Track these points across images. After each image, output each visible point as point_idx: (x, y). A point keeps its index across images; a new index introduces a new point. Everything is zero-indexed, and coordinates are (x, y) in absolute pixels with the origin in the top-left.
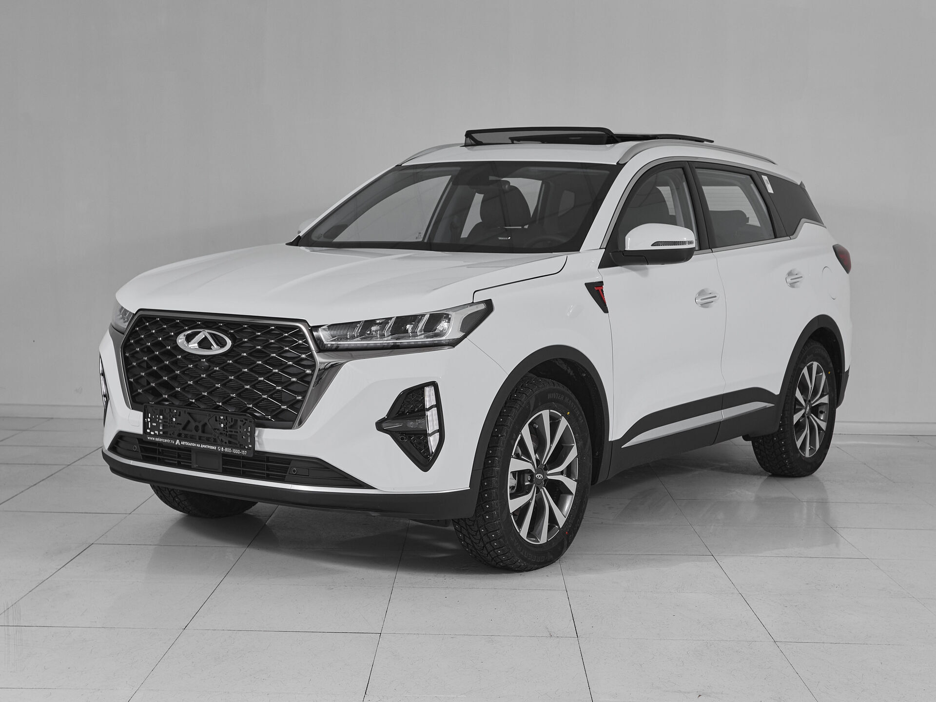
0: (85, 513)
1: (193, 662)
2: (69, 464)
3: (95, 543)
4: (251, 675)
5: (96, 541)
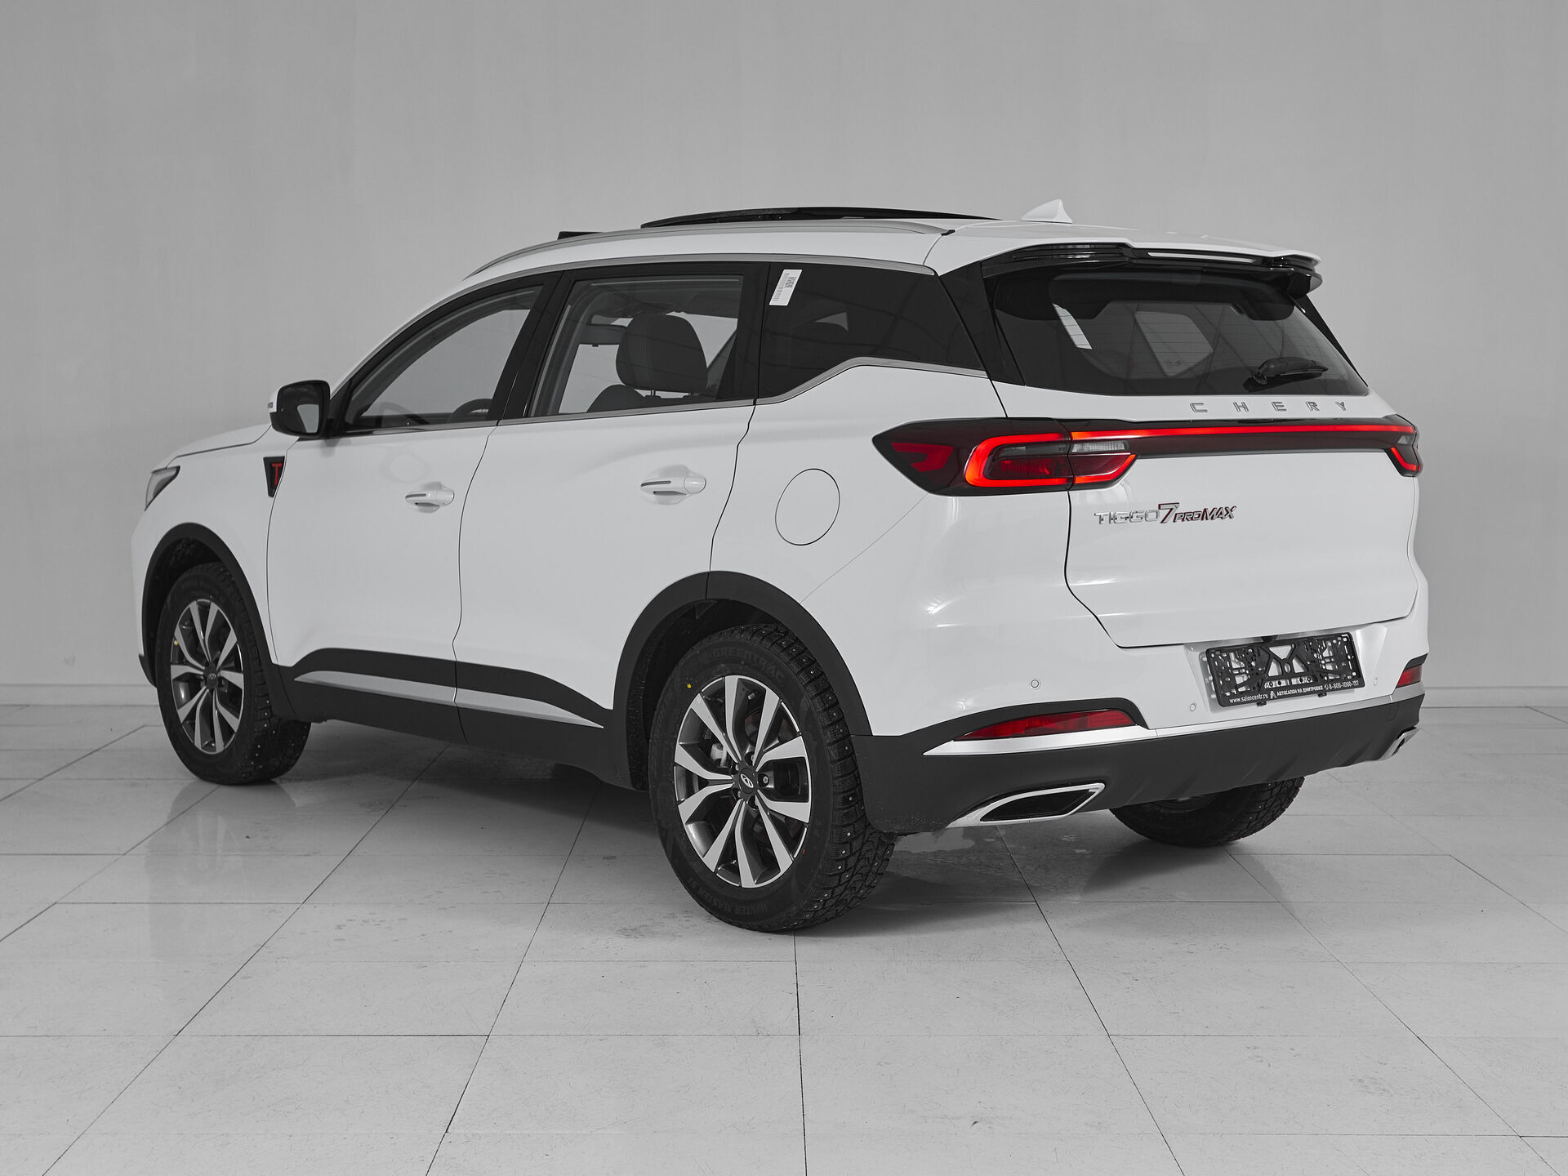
0: (53, 854)
1: (179, 1088)
2: (41, 777)
3: (60, 901)
4: (269, 1106)
5: (62, 898)
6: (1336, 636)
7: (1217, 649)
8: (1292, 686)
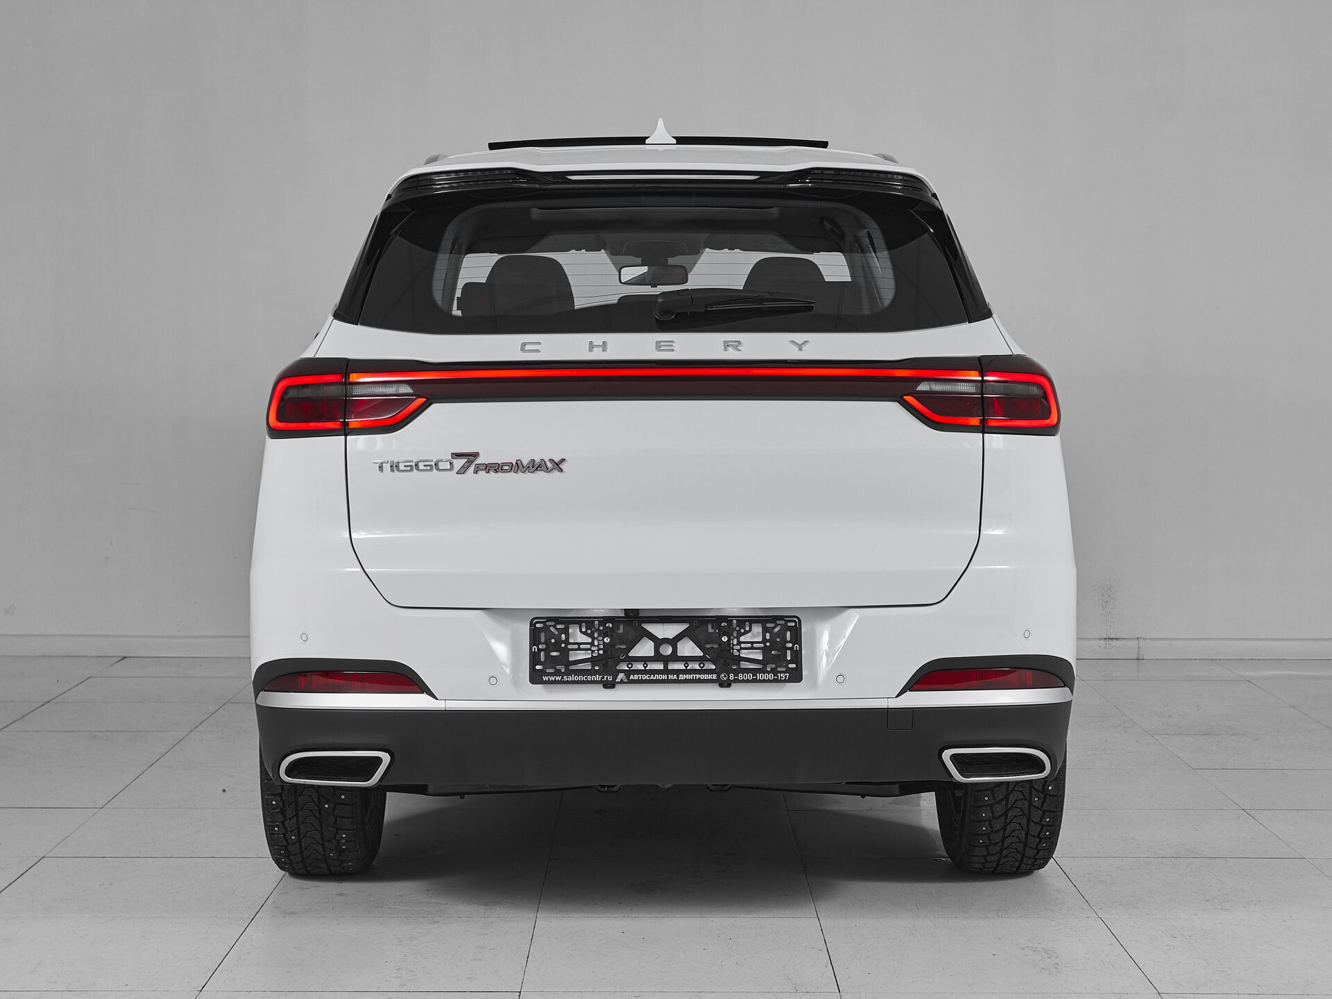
6: (774, 619)
7: (549, 619)
8: (666, 671)
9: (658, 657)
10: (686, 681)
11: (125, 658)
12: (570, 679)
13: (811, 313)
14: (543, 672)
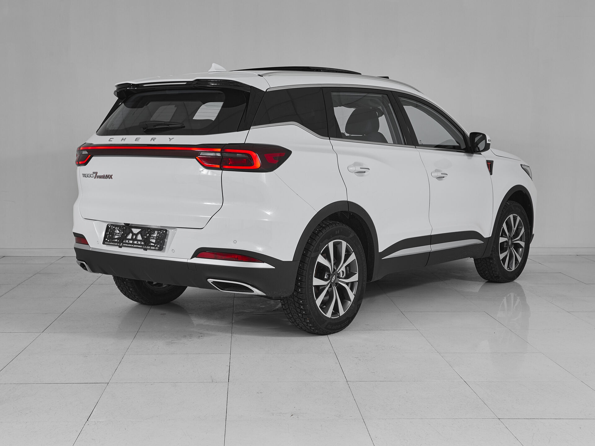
6: (161, 230)
7: (112, 225)
8: (133, 244)
9: (132, 239)
10: (135, 247)
11: (4, 256)
12: (111, 244)
13: (184, 128)
14: (107, 241)
